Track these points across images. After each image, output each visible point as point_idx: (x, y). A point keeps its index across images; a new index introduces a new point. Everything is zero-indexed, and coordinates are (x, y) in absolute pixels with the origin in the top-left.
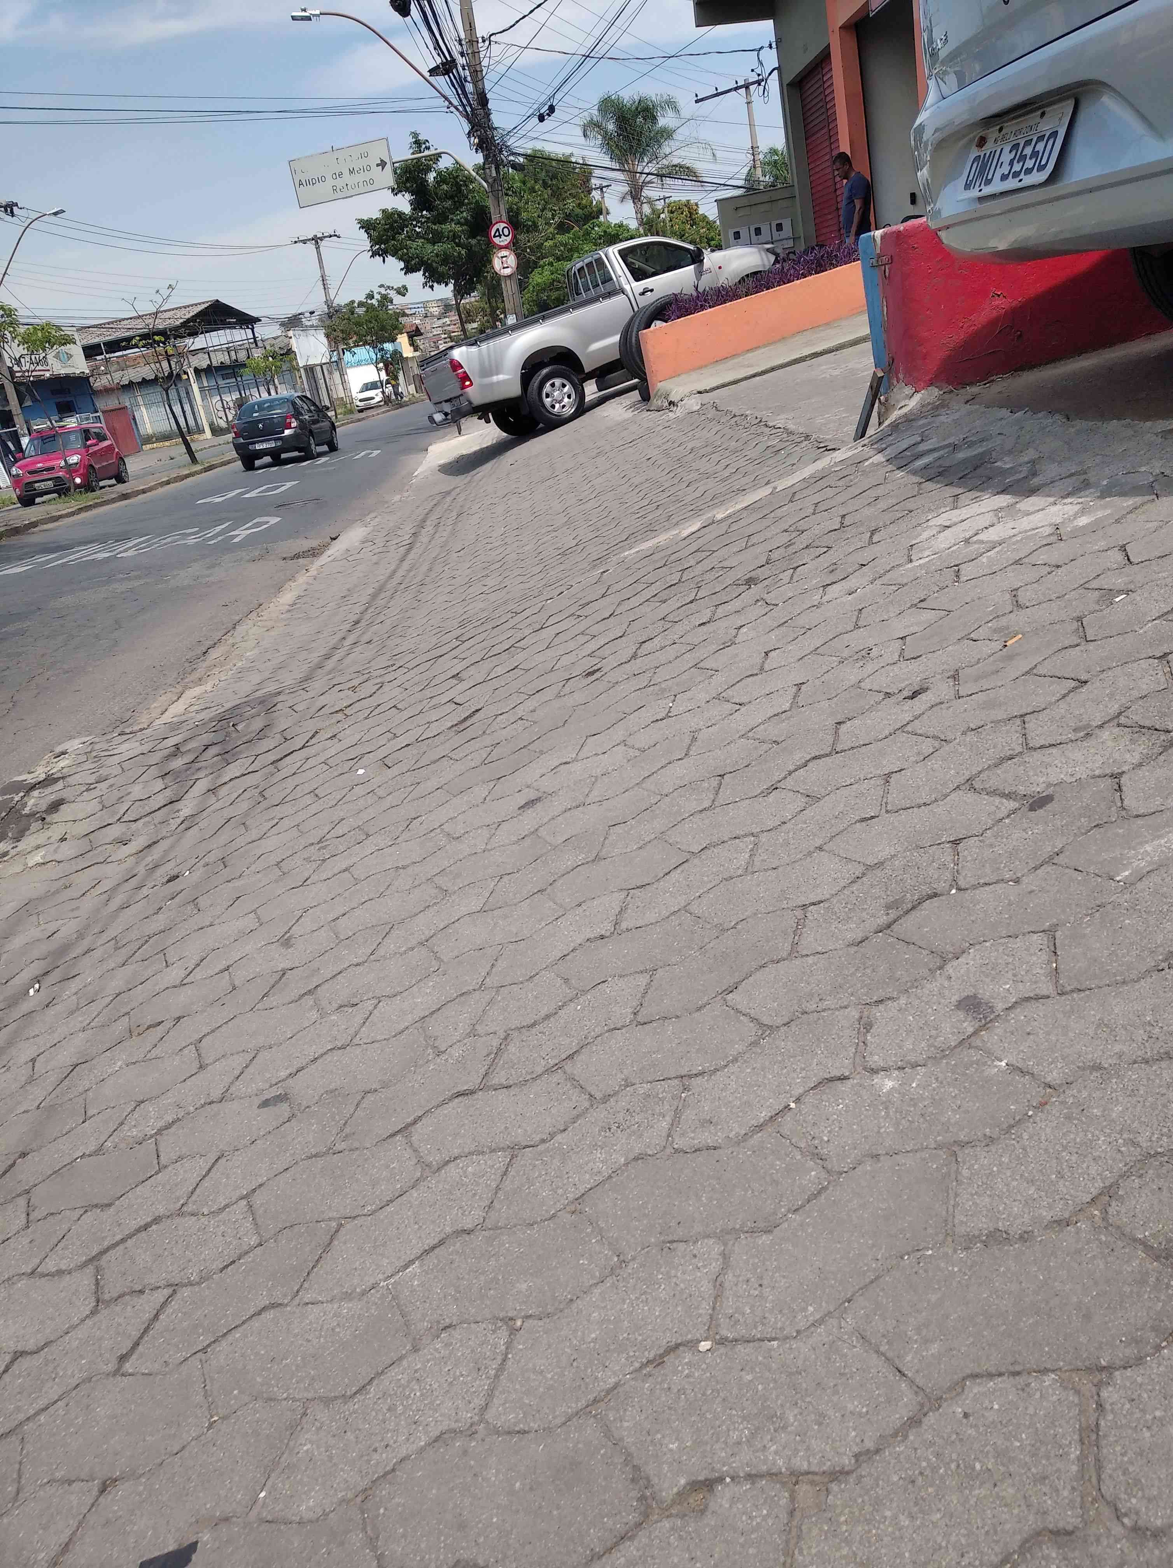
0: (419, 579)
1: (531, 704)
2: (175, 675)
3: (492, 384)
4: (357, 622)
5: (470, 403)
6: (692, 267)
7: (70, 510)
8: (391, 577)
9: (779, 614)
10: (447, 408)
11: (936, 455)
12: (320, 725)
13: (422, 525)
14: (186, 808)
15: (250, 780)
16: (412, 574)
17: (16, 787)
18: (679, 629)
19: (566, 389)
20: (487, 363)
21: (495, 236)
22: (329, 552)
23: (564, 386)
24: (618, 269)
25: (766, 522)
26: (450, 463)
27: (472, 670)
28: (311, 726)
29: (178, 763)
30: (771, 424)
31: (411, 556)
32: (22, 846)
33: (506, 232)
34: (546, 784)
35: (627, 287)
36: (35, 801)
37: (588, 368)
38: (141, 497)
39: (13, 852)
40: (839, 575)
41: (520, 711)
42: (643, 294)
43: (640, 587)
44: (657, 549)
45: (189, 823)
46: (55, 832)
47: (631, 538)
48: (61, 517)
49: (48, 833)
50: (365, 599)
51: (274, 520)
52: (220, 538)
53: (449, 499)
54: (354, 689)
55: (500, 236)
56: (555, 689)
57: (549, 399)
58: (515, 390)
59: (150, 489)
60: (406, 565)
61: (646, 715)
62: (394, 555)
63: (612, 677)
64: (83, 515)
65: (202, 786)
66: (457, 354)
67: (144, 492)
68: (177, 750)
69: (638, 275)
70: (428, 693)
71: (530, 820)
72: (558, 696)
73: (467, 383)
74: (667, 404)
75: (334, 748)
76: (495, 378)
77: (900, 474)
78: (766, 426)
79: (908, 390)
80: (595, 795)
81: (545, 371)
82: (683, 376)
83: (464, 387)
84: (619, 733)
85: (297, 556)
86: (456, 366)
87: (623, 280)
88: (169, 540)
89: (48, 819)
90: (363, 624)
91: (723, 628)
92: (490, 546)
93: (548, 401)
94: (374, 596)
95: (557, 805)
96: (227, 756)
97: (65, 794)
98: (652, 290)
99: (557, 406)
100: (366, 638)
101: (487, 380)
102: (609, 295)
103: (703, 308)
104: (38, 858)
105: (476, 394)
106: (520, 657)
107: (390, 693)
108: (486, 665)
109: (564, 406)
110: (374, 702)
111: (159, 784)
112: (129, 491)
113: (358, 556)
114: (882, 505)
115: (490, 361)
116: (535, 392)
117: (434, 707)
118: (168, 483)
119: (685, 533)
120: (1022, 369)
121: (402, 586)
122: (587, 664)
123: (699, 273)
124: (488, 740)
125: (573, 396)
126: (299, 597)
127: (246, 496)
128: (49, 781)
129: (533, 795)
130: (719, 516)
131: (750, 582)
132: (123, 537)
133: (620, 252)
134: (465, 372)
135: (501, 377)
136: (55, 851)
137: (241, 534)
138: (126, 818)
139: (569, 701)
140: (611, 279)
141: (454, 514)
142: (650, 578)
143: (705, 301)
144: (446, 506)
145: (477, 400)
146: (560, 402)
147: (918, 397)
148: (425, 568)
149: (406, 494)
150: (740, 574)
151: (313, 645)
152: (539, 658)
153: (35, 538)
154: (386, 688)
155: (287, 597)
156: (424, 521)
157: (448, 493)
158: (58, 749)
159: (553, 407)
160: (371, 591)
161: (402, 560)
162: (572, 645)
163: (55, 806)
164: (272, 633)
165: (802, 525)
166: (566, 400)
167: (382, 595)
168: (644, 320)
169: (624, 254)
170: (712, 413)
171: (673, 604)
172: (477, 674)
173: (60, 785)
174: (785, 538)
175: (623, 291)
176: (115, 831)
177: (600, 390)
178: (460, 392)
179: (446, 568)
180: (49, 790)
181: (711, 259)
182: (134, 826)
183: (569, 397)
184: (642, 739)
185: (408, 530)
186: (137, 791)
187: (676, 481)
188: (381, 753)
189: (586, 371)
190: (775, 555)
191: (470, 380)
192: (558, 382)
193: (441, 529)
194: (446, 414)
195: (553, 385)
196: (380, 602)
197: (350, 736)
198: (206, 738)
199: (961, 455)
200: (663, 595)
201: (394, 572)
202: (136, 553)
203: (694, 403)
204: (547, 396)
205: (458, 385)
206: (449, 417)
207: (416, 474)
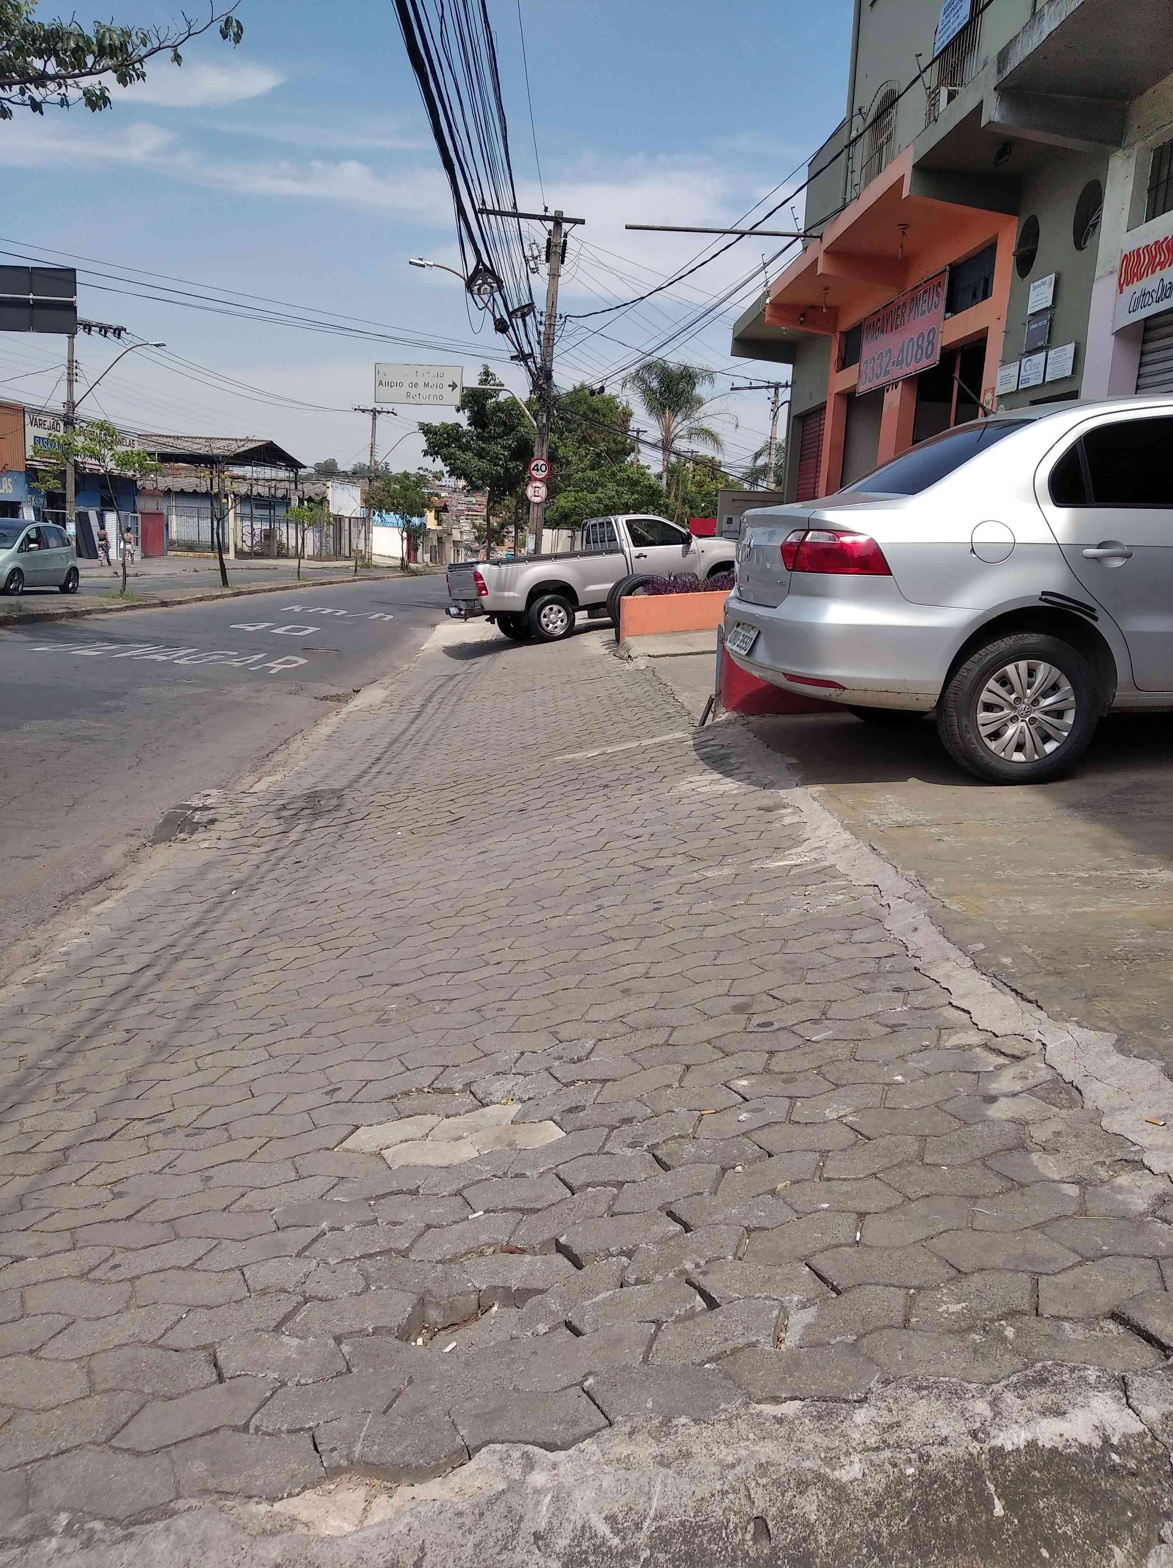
0: (424, 740)
1: (491, 818)
2: (249, 765)
3: (503, 598)
4: (379, 759)
5: (482, 607)
6: (681, 546)
7: (119, 606)
8: (403, 733)
9: (609, 802)
10: (463, 605)
11: (714, 748)
12: (372, 810)
13: (429, 700)
14: (293, 836)
15: (331, 829)
16: (419, 735)
17: (189, 807)
18: (567, 800)
19: (561, 615)
20: (503, 581)
21: (533, 469)
22: (355, 703)
23: (560, 612)
24: (623, 534)
25: (627, 760)
26: (454, 647)
27: (461, 799)
28: (365, 811)
29: (285, 813)
30: (676, 697)
31: (419, 721)
32: (194, 837)
33: (544, 468)
34: (490, 847)
35: (626, 549)
36: (198, 816)
37: (581, 603)
38: (177, 607)
39: (189, 840)
40: (641, 791)
41: (484, 820)
42: (638, 557)
43: (557, 777)
44: (573, 760)
45: (297, 843)
46: (214, 835)
47: (566, 749)
48: (111, 610)
49: (210, 834)
50: (384, 745)
51: (302, 661)
52: (259, 667)
53: (452, 684)
54: (391, 796)
55: (538, 470)
56: (503, 814)
57: (546, 619)
58: (520, 606)
59: (186, 602)
60: (414, 727)
61: (540, 830)
62: (406, 717)
63: (531, 814)
64: (129, 613)
65: (301, 828)
66: (481, 568)
67: (180, 603)
68: (284, 807)
69: (638, 540)
70: (436, 805)
71: (481, 858)
72: (504, 817)
73: (484, 592)
74: (626, 656)
75: (381, 822)
76: (506, 594)
77: (694, 753)
78: (674, 698)
79: (724, 710)
80: (510, 853)
81: (547, 597)
82: (646, 637)
83: (480, 595)
84: (526, 835)
85: (325, 698)
86: (478, 577)
87: (624, 543)
88: (215, 657)
89: (209, 827)
90: (383, 761)
91: (584, 804)
92: (478, 730)
93: (544, 621)
94: (391, 744)
95: (494, 854)
96: (316, 815)
97: (216, 816)
98: (645, 556)
99: (551, 626)
100: (387, 770)
101: (500, 594)
102: (611, 552)
103: (671, 592)
104: (206, 844)
105: (488, 601)
106: (487, 798)
107: (411, 802)
108: (471, 798)
109: (556, 627)
110: (403, 804)
111: (276, 822)
112: (168, 600)
113: (378, 712)
114: (676, 766)
115: (505, 581)
116: (536, 612)
117: (439, 812)
118: (201, 599)
119: (590, 755)
120: (781, 713)
121: (412, 742)
122: (522, 806)
123: (685, 552)
124: (466, 829)
125: (565, 621)
126: (334, 732)
127: (275, 631)
128: (205, 808)
129: (484, 850)
130: (609, 751)
131: (606, 786)
132: (173, 645)
133: (627, 521)
134: (484, 584)
135: (511, 594)
136: (216, 843)
137: (276, 667)
138: (257, 835)
139: (508, 820)
140: (615, 540)
141: (455, 698)
142: (563, 774)
143: (674, 587)
144: (450, 689)
145: (487, 608)
146: (553, 623)
147: (727, 714)
148: (430, 733)
149: (413, 665)
150: (604, 782)
151: (348, 767)
152: (498, 800)
153: (89, 624)
154: (411, 799)
155: (324, 730)
156: (431, 697)
157: (452, 678)
158: (204, 792)
159: (548, 626)
160: (388, 740)
161: (412, 723)
162: (516, 797)
163: (213, 821)
164: (316, 753)
165: (640, 766)
166: (559, 623)
167: (397, 745)
168: (627, 589)
169: (629, 523)
170: (649, 675)
171: (569, 788)
172: (464, 801)
173: (213, 811)
174: (630, 770)
175: (623, 551)
176: (252, 840)
177: (590, 617)
178: (477, 597)
179: (445, 737)
180: (206, 813)
181: (697, 543)
182: (262, 839)
183: (562, 621)
184: (535, 838)
185: (418, 702)
186: (262, 823)
187: (607, 719)
188: (410, 827)
189: (580, 604)
190: (621, 777)
191: (486, 590)
192: (556, 608)
193: (444, 706)
194: (460, 610)
195: (551, 609)
196: (396, 748)
197: (390, 818)
198: (304, 805)
199: (722, 752)
200: (566, 784)
201: (406, 729)
202: (189, 662)
203: (642, 663)
204: (545, 616)
205: (476, 591)
206: (463, 612)
207: (422, 648)
